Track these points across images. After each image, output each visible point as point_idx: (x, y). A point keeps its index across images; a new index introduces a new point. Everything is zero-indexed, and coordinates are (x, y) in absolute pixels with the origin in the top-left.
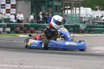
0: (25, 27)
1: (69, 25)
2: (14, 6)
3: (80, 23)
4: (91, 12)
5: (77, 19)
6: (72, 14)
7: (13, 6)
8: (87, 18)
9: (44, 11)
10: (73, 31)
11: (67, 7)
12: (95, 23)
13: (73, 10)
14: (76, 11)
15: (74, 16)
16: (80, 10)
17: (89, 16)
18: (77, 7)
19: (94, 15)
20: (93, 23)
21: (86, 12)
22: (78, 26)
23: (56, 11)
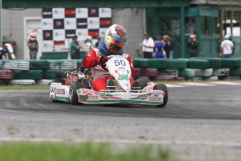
0: (135, 67)
2: (108, 22)
7: (105, 23)
9: (177, 32)
11: (231, 21)
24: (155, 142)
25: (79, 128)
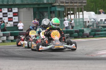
1: (73, 31)
2: (17, 14)
3: (84, 28)
4: (95, 16)
5: (81, 24)
7: (15, 14)
8: (91, 22)
10: (77, 36)
11: (70, 12)
12: (99, 26)
13: (76, 15)
14: (79, 16)
15: (78, 21)
16: (83, 14)
17: (92, 20)
18: (80, 12)
19: (98, 19)
20: (98, 27)
21: (89, 16)
22: (82, 31)
23: (59, 16)
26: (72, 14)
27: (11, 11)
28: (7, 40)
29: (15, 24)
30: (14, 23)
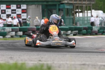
0: (37, 30)
1: (82, 28)
2: (25, 11)
6: (83, 18)
7: (24, 11)
10: (86, 33)
11: (79, 10)
13: (85, 13)
14: (87, 14)
15: (86, 19)
16: (91, 13)
18: (89, 10)
22: (91, 29)
23: (68, 14)
24: (45, 63)
25: (12, 57)
26: (81, 12)
27: (20, 8)
28: (16, 35)
29: (23, 21)
30: (23, 19)
